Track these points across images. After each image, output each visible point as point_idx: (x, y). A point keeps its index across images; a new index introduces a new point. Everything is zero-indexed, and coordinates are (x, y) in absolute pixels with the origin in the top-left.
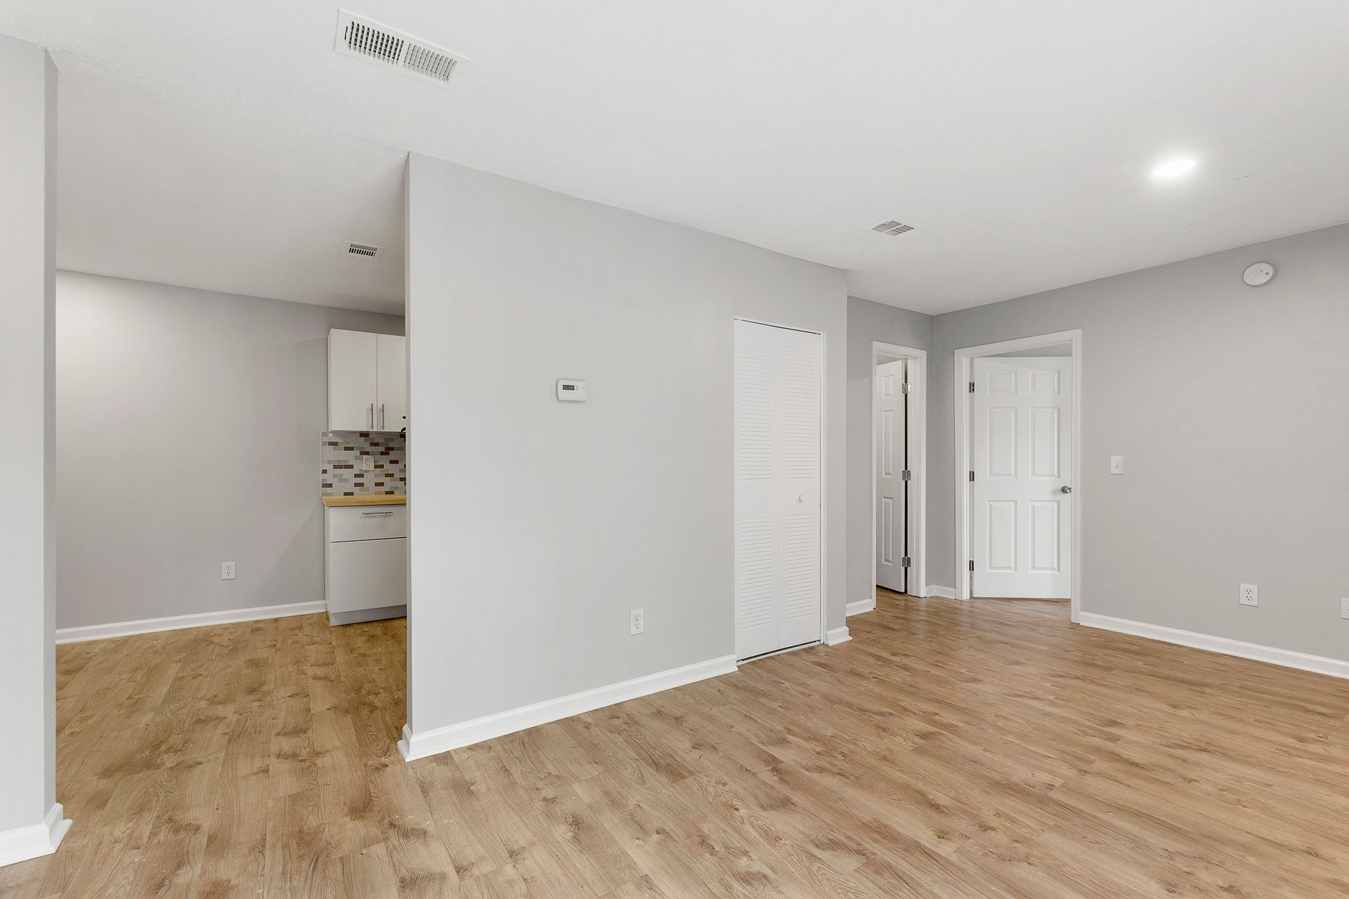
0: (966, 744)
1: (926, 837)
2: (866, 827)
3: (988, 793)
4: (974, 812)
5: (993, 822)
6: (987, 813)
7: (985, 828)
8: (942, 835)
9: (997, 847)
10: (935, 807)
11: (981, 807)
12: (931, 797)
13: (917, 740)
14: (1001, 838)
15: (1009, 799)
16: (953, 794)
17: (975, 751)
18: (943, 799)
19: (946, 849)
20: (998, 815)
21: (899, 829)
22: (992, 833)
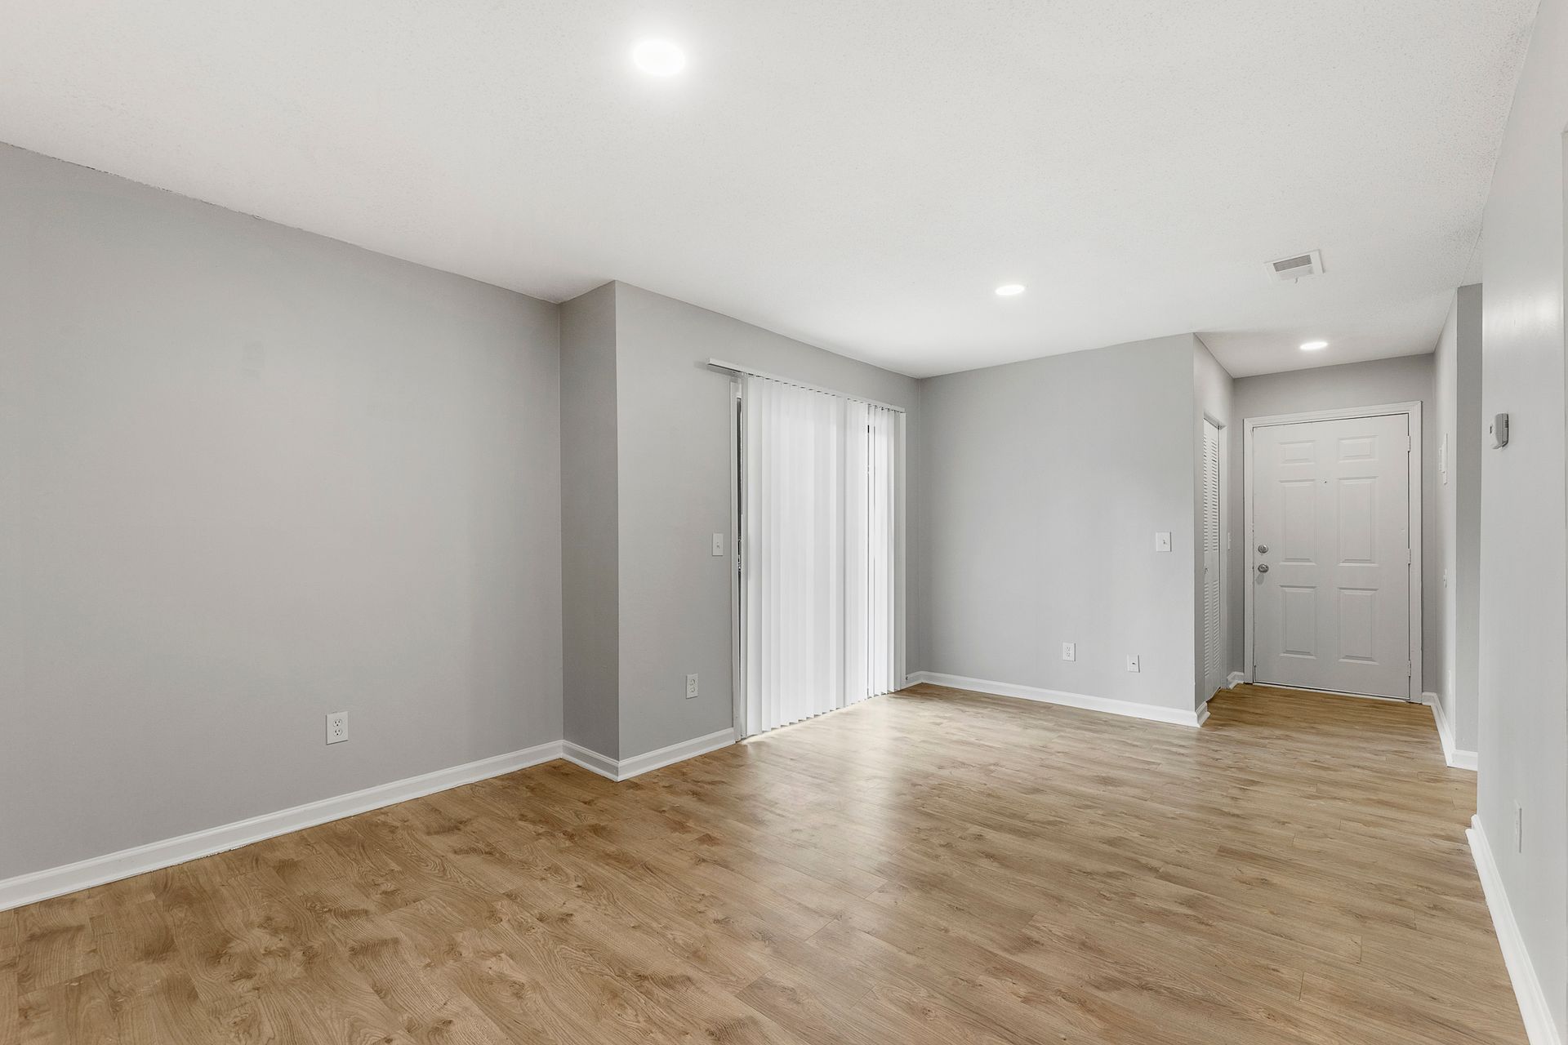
0: (972, 937)
1: (990, 835)
2: (1036, 835)
3: (943, 874)
4: (956, 856)
5: (941, 851)
6: (946, 857)
7: (948, 846)
8: (979, 837)
9: (940, 835)
10: (989, 856)
11: (951, 862)
12: (995, 864)
13: (1035, 935)
14: (935, 841)
15: (925, 872)
16: (977, 870)
17: (960, 928)
18: (985, 863)
19: (975, 829)
20: (937, 857)
21: (1010, 836)
22: (942, 843)
